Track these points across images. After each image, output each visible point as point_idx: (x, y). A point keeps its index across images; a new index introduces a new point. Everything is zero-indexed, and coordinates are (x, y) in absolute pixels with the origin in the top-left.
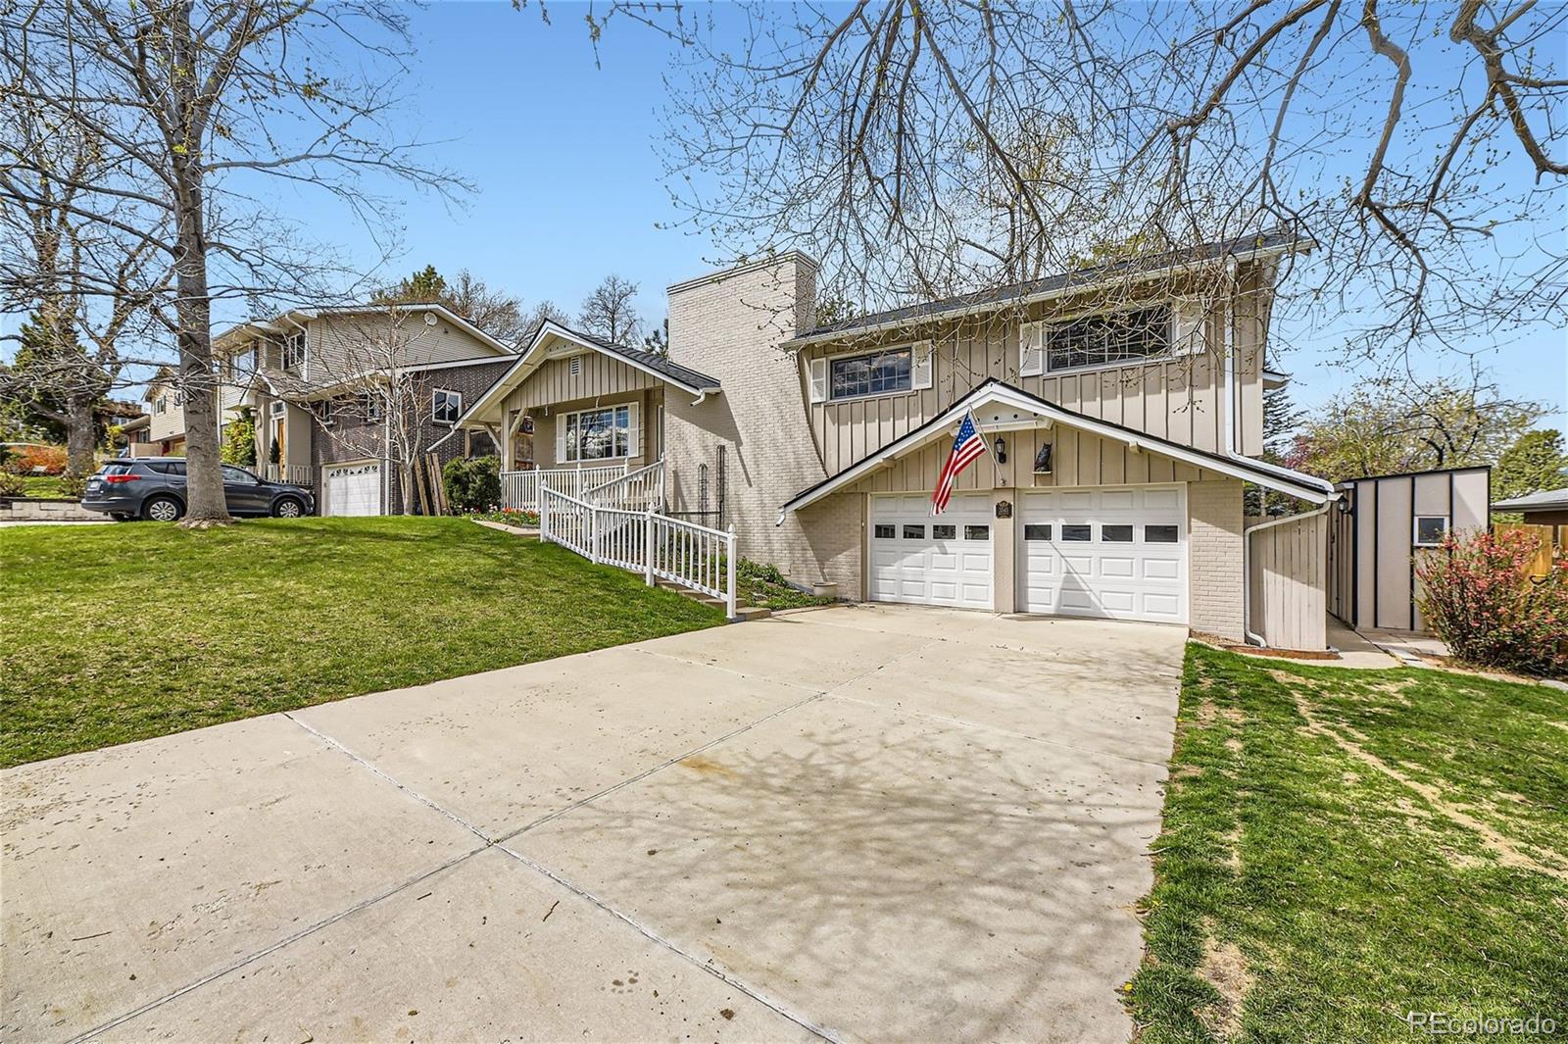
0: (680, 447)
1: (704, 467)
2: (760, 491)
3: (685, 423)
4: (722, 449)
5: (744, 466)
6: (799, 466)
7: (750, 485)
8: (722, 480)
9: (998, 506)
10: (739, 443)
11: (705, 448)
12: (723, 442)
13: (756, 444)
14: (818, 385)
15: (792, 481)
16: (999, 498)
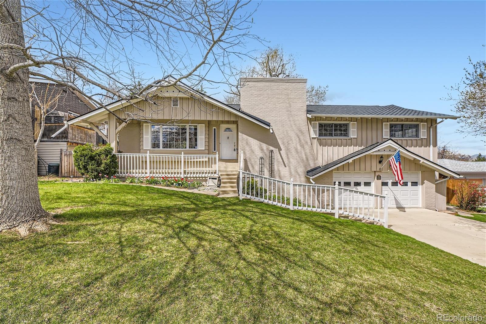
0: (247, 149)
1: (262, 158)
2: (290, 169)
3: (250, 138)
4: (272, 151)
5: (282, 159)
6: (307, 159)
7: (286, 167)
8: (271, 164)
9: (377, 176)
10: (280, 149)
11: (262, 150)
12: (271, 148)
13: (288, 150)
14: (315, 131)
15: (305, 166)
16: (377, 174)
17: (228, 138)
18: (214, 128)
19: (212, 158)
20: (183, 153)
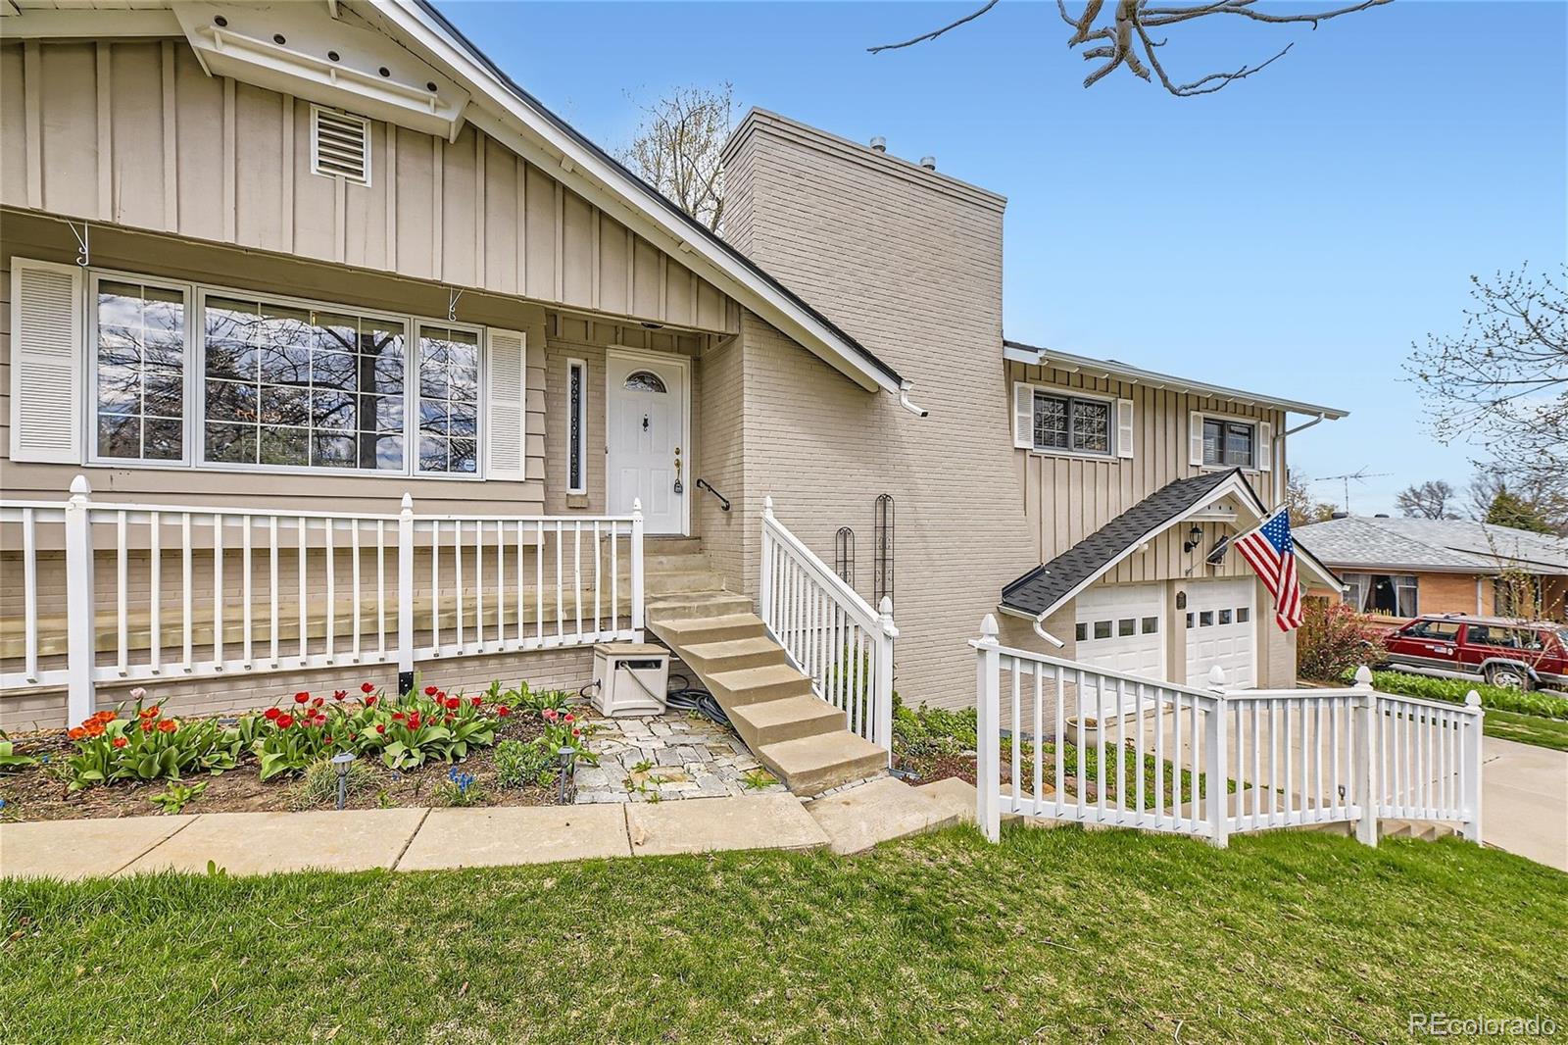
0: (783, 486)
1: (845, 534)
4: (886, 501)
9: (1176, 598)
12: (886, 487)
14: (1024, 423)
16: (1178, 588)
17: (646, 424)
18: (572, 361)
19: (568, 536)
20: (407, 500)
